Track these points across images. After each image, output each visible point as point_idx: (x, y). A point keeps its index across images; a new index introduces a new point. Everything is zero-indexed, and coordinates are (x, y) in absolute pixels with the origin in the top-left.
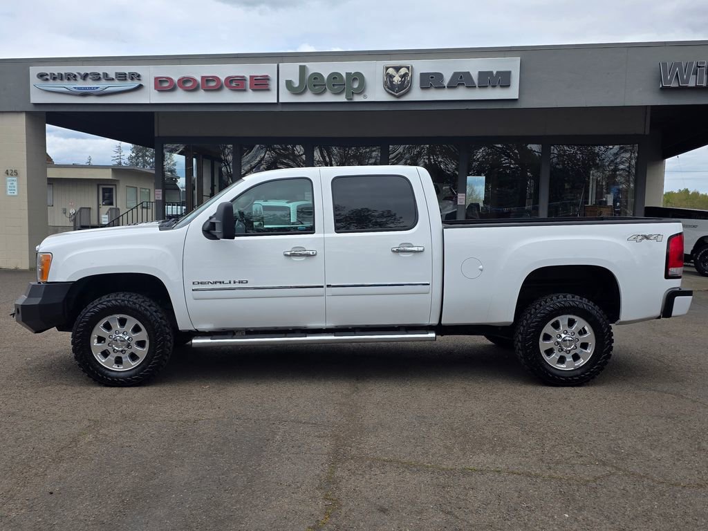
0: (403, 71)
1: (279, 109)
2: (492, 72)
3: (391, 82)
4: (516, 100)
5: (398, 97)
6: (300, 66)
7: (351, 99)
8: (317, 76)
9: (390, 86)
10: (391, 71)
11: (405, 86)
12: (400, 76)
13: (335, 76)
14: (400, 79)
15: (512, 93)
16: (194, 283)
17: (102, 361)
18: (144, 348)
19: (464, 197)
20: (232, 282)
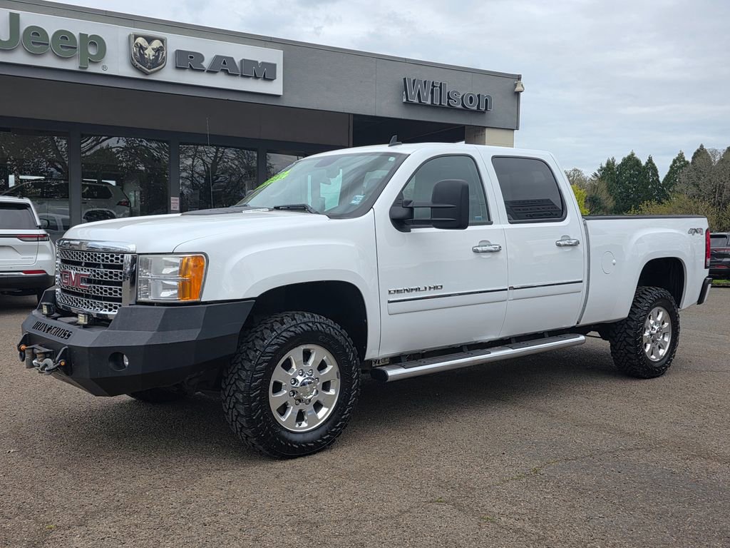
0: (156, 44)
2: (257, 62)
3: (142, 55)
4: (279, 96)
5: (147, 74)
6: (11, 13)
7: (86, 68)
8: (36, 32)
9: (138, 59)
10: (140, 40)
11: (157, 63)
12: (153, 49)
13: (63, 36)
14: (153, 52)
15: (275, 87)
16: (390, 291)
17: (283, 420)
18: (332, 392)
19: (178, 202)
20: (428, 288)
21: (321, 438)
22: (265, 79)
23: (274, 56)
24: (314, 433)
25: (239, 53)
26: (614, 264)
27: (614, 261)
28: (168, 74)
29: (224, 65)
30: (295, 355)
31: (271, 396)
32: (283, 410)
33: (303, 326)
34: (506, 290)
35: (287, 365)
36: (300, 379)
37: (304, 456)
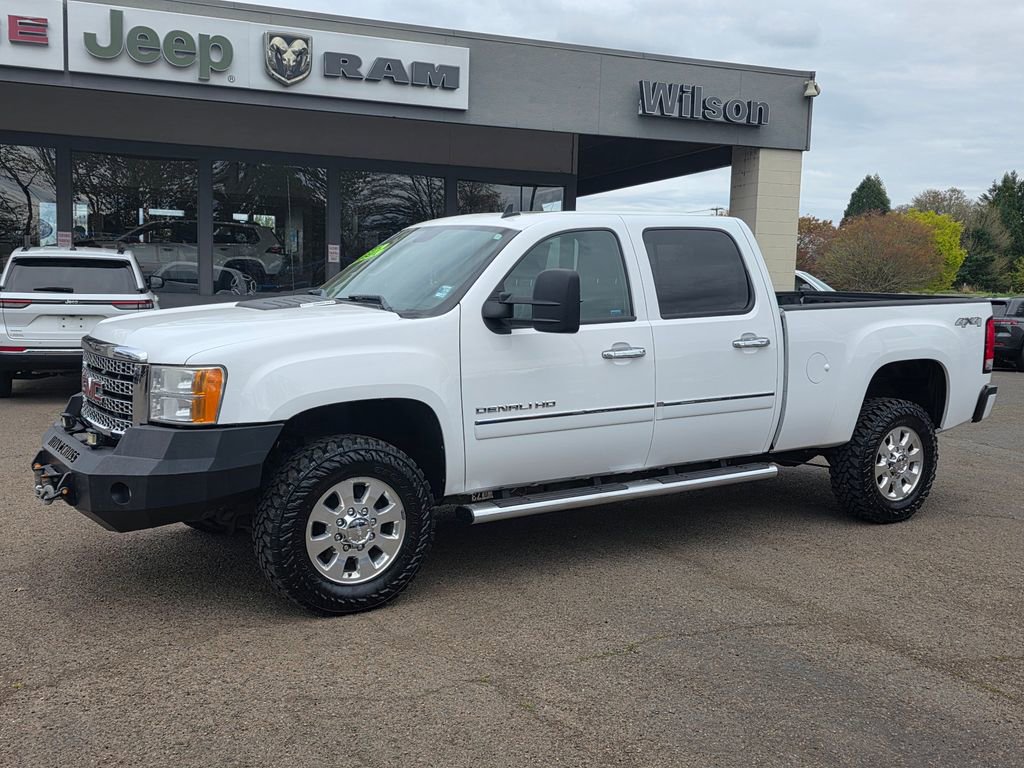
0: (298, 45)
1: (67, 82)
2: (433, 65)
3: (280, 61)
4: (464, 111)
5: (286, 85)
6: (112, 11)
7: (208, 80)
8: (144, 35)
9: (275, 64)
10: (278, 41)
11: (300, 69)
12: (294, 52)
13: (178, 39)
14: (293, 57)
15: (458, 99)
16: (478, 410)
17: (325, 569)
18: (395, 536)
19: (338, 251)
20: (534, 406)
21: (377, 591)
22: (444, 88)
23: (457, 57)
24: (369, 586)
25: (408, 53)
26: (827, 370)
27: (827, 366)
28: (315, 84)
29: (387, 70)
30: (344, 489)
31: (310, 539)
32: (326, 556)
33: (352, 454)
34: (652, 406)
35: (333, 502)
36: (349, 519)
37: (354, 613)
